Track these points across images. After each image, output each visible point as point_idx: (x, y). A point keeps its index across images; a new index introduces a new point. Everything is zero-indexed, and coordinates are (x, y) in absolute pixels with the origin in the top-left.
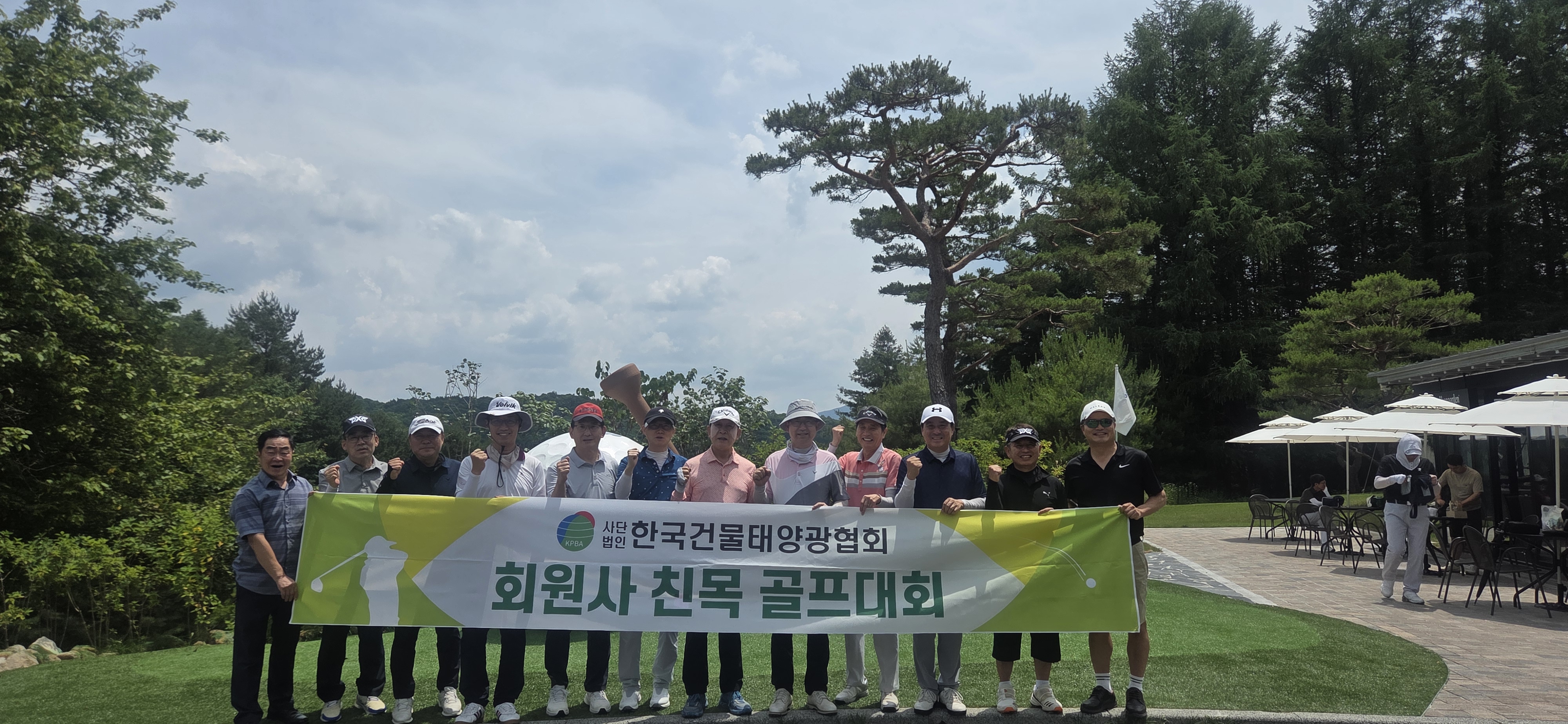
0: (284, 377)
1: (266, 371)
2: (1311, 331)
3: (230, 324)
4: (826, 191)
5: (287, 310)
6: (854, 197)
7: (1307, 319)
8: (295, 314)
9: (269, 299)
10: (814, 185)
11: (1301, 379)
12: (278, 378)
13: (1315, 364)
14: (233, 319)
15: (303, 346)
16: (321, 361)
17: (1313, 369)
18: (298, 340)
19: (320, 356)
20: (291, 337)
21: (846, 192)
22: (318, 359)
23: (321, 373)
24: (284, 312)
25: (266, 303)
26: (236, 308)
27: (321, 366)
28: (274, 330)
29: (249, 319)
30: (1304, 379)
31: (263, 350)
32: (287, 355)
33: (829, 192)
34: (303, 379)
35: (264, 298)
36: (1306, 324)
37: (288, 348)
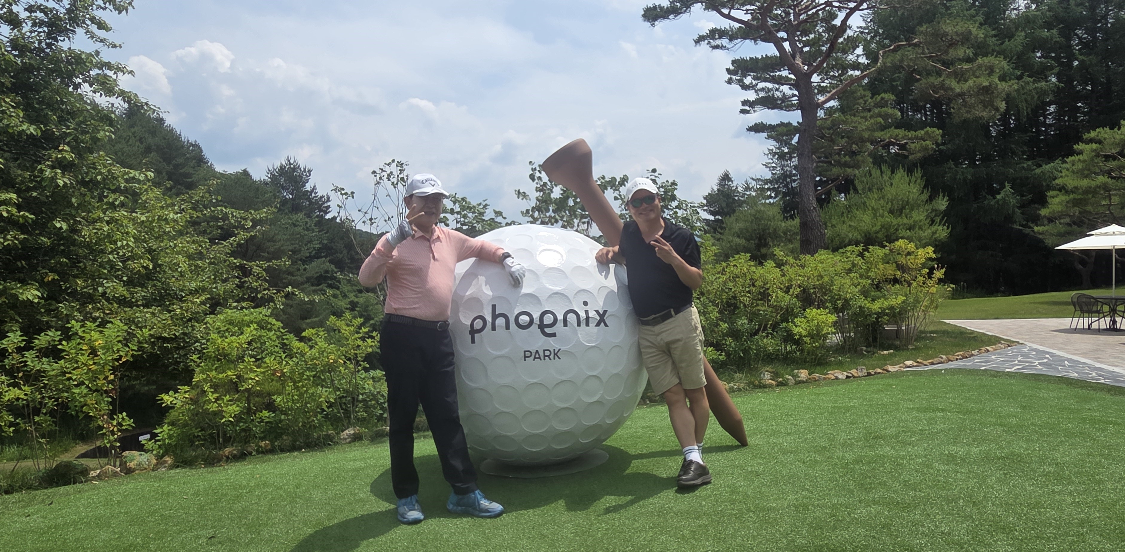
0: (305, 215)
1: (293, 210)
2: (1084, 161)
3: (267, 178)
4: (706, 41)
5: (305, 169)
6: (732, 45)
7: (1080, 153)
8: (310, 171)
9: (292, 161)
10: (696, 37)
11: (1078, 199)
12: (301, 215)
13: (1090, 187)
14: (269, 176)
15: (317, 193)
16: (329, 204)
17: (1088, 191)
18: (313, 189)
19: (328, 200)
20: (308, 187)
21: (725, 42)
22: (327, 202)
23: (330, 212)
24: (302, 169)
25: (290, 164)
26: (271, 168)
27: (329, 207)
28: (296, 182)
29: (280, 175)
30: (1081, 199)
31: (291, 196)
32: (306, 199)
33: (709, 43)
34: (317, 216)
35: (289, 161)
36: (1081, 157)
37: (307, 195)
